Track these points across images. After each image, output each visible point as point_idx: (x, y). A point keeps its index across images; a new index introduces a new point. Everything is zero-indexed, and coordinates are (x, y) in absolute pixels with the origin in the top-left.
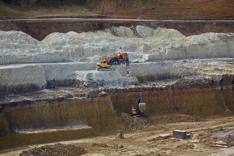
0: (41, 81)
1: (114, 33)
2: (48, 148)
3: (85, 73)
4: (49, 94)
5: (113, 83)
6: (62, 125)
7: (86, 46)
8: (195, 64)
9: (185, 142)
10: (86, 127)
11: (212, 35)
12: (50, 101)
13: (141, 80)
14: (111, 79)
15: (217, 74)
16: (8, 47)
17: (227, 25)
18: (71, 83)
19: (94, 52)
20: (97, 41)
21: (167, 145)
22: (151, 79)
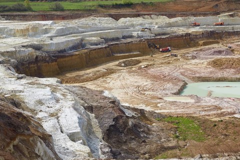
0: (120, 36)
1: (144, 18)
2: (128, 61)
3: (136, 33)
4: (124, 41)
5: (146, 36)
6: (130, 52)
7: (134, 23)
8: (175, 29)
9: (176, 58)
10: (138, 53)
11: (180, 18)
12: (125, 43)
13: (156, 35)
14: (145, 35)
15: (184, 32)
16: (107, 23)
17: (184, 14)
18: (131, 37)
19: (138, 25)
20: (138, 21)
21: (170, 59)
22: (159, 35)
